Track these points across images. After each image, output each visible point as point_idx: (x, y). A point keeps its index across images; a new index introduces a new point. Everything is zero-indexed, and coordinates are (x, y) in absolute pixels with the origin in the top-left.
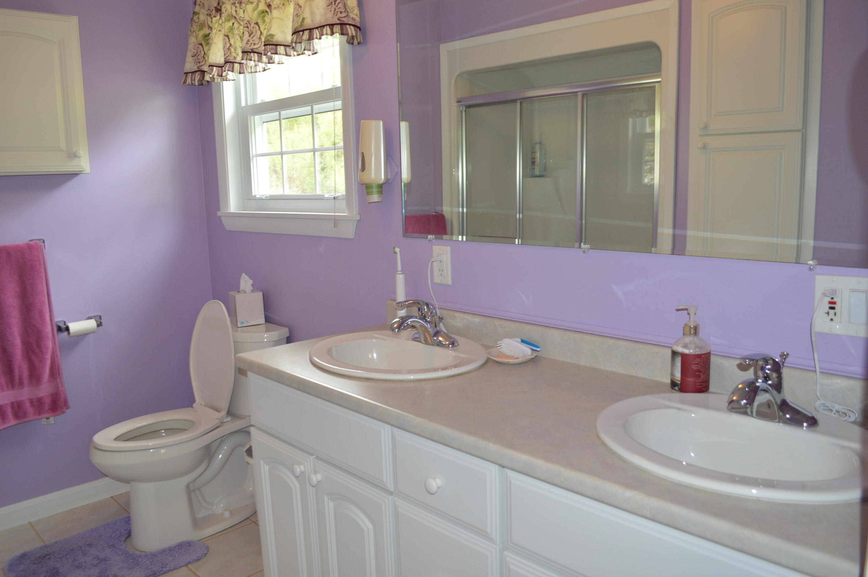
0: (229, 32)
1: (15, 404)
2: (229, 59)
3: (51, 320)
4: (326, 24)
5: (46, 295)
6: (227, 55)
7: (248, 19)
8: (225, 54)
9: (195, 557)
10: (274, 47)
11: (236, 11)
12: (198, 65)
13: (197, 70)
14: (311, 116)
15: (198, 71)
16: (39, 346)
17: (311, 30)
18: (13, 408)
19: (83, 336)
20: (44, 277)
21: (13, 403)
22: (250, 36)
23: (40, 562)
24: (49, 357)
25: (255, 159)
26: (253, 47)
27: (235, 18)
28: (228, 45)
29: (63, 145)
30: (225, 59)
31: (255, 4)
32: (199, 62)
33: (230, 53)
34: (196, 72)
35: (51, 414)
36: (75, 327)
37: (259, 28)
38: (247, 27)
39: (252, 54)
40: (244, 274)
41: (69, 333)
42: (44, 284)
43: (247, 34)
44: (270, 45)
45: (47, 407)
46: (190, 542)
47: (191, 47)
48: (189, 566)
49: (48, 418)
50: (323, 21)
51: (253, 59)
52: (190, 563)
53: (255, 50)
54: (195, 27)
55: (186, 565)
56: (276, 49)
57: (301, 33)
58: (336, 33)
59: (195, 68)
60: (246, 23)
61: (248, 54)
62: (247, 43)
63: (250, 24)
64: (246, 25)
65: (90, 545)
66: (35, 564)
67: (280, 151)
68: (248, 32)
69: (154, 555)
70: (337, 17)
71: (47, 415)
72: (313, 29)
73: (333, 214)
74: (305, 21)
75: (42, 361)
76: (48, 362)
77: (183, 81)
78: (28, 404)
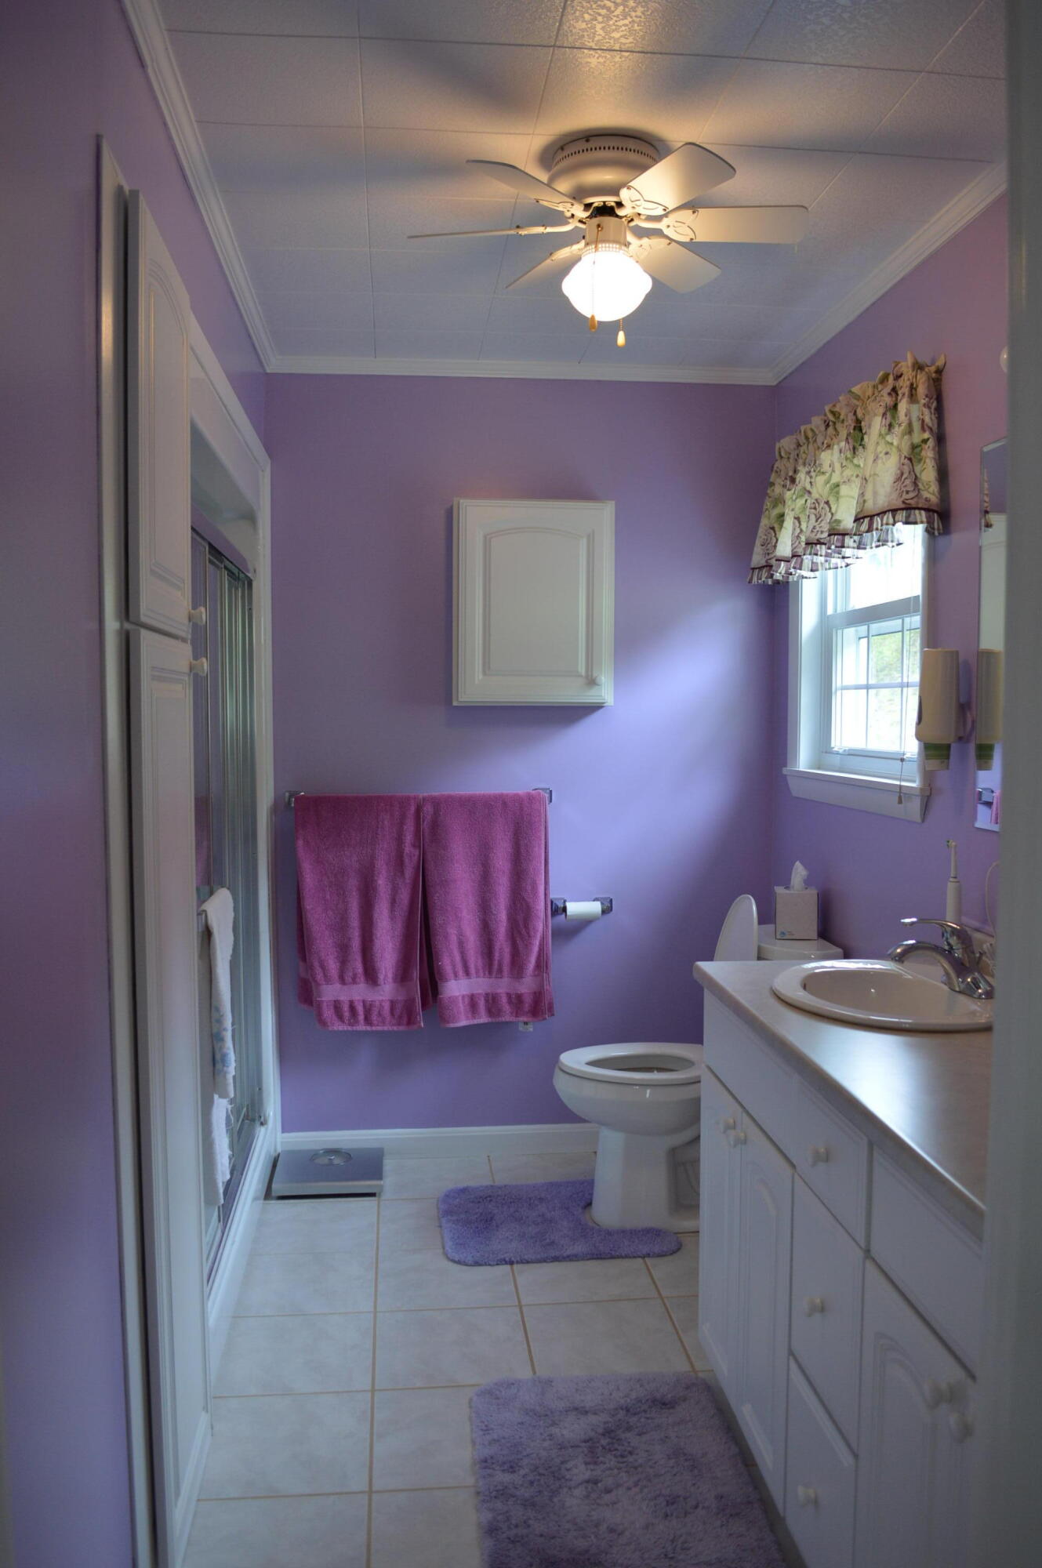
0: (800, 513)
1: (490, 997)
2: (796, 552)
3: (545, 894)
4: (888, 509)
5: (543, 862)
6: (794, 546)
7: (817, 496)
8: (792, 545)
9: (657, 1249)
10: (840, 537)
11: (811, 483)
12: (767, 557)
13: (765, 564)
14: (900, 633)
15: (766, 566)
16: (526, 927)
17: (872, 517)
18: (487, 1001)
19: (585, 923)
20: (543, 838)
21: (487, 994)
22: (817, 521)
23: (479, 1202)
24: (537, 943)
25: (839, 693)
26: (819, 536)
27: (809, 492)
28: (798, 531)
29: (582, 670)
30: (792, 551)
31: (828, 475)
32: (768, 554)
33: (799, 543)
34: (764, 567)
35: (530, 1019)
36: (574, 908)
37: (830, 508)
38: (815, 508)
39: (818, 546)
40: (798, 864)
41: (566, 915)
42: (543, 846)
43: (813, 518)
44: (835, 534)
45: (527, 1007)
46: (660, 1231)
47: (761, 532)
48: (646, 1259)
49: (526, 1023)
50: (886, 504)
51: (819, 553)
52: (648, 1255)
53: (822, 541)
54: (768, 504)
55: (643, 1257)
56: (843, 541)
57: (862, 520)
58: (898, 521)
59: (763, 563)
60: (814, 503)
61: (812, 547)
62: (812, 531)
63: (819, 504)
64: (813, 506)
65: (541, 1200)
66: (473, 1202)
67: (866, 683)
68: (815, 515)
69: (609, 1233)
70: (902, 499)
71: (525, 1019)
72: (874, 516)
73: (898, 783)
74: (866, 504)
75: (528, 946)
76: (536, 949)
77: (748, 580)
78: (504, 1000)
